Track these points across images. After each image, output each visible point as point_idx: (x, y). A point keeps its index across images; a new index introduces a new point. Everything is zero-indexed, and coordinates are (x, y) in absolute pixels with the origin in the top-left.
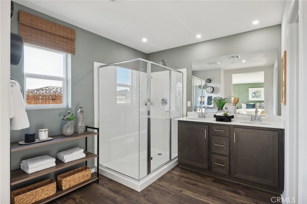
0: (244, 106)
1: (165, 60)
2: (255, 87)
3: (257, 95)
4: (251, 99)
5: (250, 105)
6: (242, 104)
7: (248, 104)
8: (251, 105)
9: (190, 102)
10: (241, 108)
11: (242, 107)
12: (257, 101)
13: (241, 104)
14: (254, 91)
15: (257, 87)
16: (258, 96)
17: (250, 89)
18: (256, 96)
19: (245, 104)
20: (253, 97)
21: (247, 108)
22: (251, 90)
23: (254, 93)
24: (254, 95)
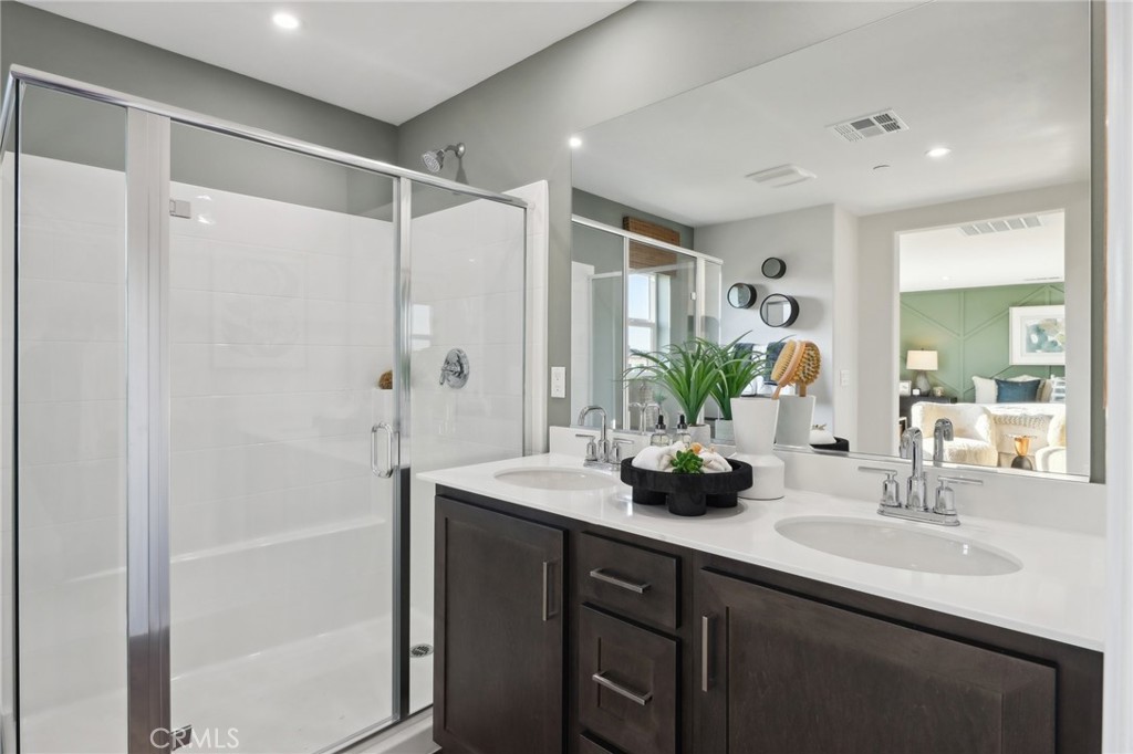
0: (986, 388)
1: (462, 149)
2: (1043, 304)
3: (1050, 339)
4: (1020, 356)
5: (1016, 384)
6: (978, 381)
7: (1005, 382)
8: (1023, 383)
9: (562, 370)
10: (973, 400)
11: (979, 395)
12: (1050, 366)
13: (973, 382)
14: (1037, 322)
15: (1051, 303)
16: (1054, 343)
17: (1016, 312)
18: (1045, 346)
19: (993, 382)
20: (1032, 348)
21: (1000, 399)
22: (1022, 319)
23: (1039, 330)
24: (1035, 339)
